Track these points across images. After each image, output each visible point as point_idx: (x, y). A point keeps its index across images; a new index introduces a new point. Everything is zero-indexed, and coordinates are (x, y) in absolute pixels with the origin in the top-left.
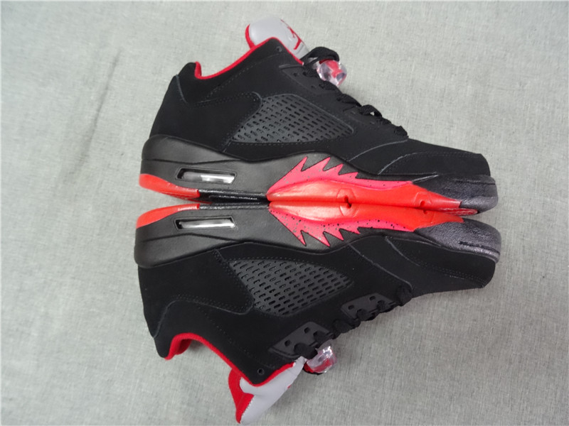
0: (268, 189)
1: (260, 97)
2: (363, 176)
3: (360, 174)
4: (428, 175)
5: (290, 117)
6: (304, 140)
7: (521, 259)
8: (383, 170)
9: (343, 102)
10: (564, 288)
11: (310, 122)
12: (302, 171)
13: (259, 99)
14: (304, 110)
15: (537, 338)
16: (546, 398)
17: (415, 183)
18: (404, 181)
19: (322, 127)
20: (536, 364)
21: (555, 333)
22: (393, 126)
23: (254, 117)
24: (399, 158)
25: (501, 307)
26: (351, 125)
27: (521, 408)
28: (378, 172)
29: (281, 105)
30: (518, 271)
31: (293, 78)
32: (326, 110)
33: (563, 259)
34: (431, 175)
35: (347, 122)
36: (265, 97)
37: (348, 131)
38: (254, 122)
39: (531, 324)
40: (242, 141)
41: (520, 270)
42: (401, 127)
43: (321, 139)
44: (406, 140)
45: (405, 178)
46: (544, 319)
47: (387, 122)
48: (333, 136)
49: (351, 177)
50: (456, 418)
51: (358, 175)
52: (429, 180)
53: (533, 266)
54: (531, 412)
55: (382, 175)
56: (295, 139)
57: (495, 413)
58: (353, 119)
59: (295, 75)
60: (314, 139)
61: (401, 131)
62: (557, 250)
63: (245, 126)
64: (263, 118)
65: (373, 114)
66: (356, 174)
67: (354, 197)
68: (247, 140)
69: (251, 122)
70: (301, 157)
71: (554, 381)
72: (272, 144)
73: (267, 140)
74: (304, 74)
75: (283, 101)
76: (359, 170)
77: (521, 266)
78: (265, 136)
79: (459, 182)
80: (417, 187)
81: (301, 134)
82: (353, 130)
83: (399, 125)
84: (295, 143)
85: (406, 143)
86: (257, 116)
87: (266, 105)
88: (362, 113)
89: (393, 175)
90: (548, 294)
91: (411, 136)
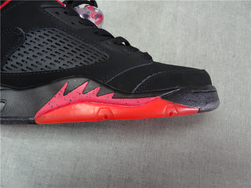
0: (36, 114)
1: (22, 31)
2: (120, 95)
3: (117, 94)
4: (172, 90)
5: (51, 48)
6: (65, 67)
7: (221, 46)
8: (136, 89)
9: (99, 35)
10: (245, 62)
11: (70, 51)
12: (64, 95)
13: (22, 33)
14: (64, 41)
15: (232, 89)
16: (241, 123)
17: (163, 98)
18: (154, 96)
19: (81, 55)
20: (234, 104)
21: (242, 86)
22: (141, 53)
23: (19, 50)
24: (148, 78)
25: (212, 72)
26: (106, 52)
27: (227, 129)
28: (131, 91)
29: (43, 38)
30: (220, 53)
31: (54, 15)
32: (85, 41)
33: (243, 47)
34: (175, 89)
35: (103, 50)
36: (28, 31)
37: (104, 57)
38: (19, 54)
39: (229, 81)
40: (10, 72)
41: (221, 52)
42: (147, 53)
43: (80, 65)
44: (152, 63)
45: (154, 94)
46: (235, 79)
47: (136, 50)
48: (91, 63)
49: (109, 97)
50: (190, 137)
51: (114, 95)
52: (174, 94)
53: (228, 50)
54: (233, 131)
55: (135, 93)
56: (57, 67)
57: (213, 133)
58: (108, 47)
59: (57, 13)
60: (74, 66)
61: (147, 57)
62: (239, 42)
63: (11, 58)
64: (27, 50)
65: (124, 43)
66: (112, 95)
67: (113, 115)
68: (14, 71)
69: (16, 54)
70: (62, 82)
71: (244, 113)
72: (36, 72)
73: (32, 69)
74: (65, 13)
75: (44, 34)
76: (115, 91)
77: (221, 50)
78: (30, 66)
79: (196, 92)
80: (165, 101)
81: (62, 62)
82: (108, 56)
83: (145, 52)
84: (56, 71)
85: (151, 64)
86: (21, 48)
87: (29, 39)
88: (115, 43)
89: (145, 93)
90: (237, 65)
91: (155, 60)
